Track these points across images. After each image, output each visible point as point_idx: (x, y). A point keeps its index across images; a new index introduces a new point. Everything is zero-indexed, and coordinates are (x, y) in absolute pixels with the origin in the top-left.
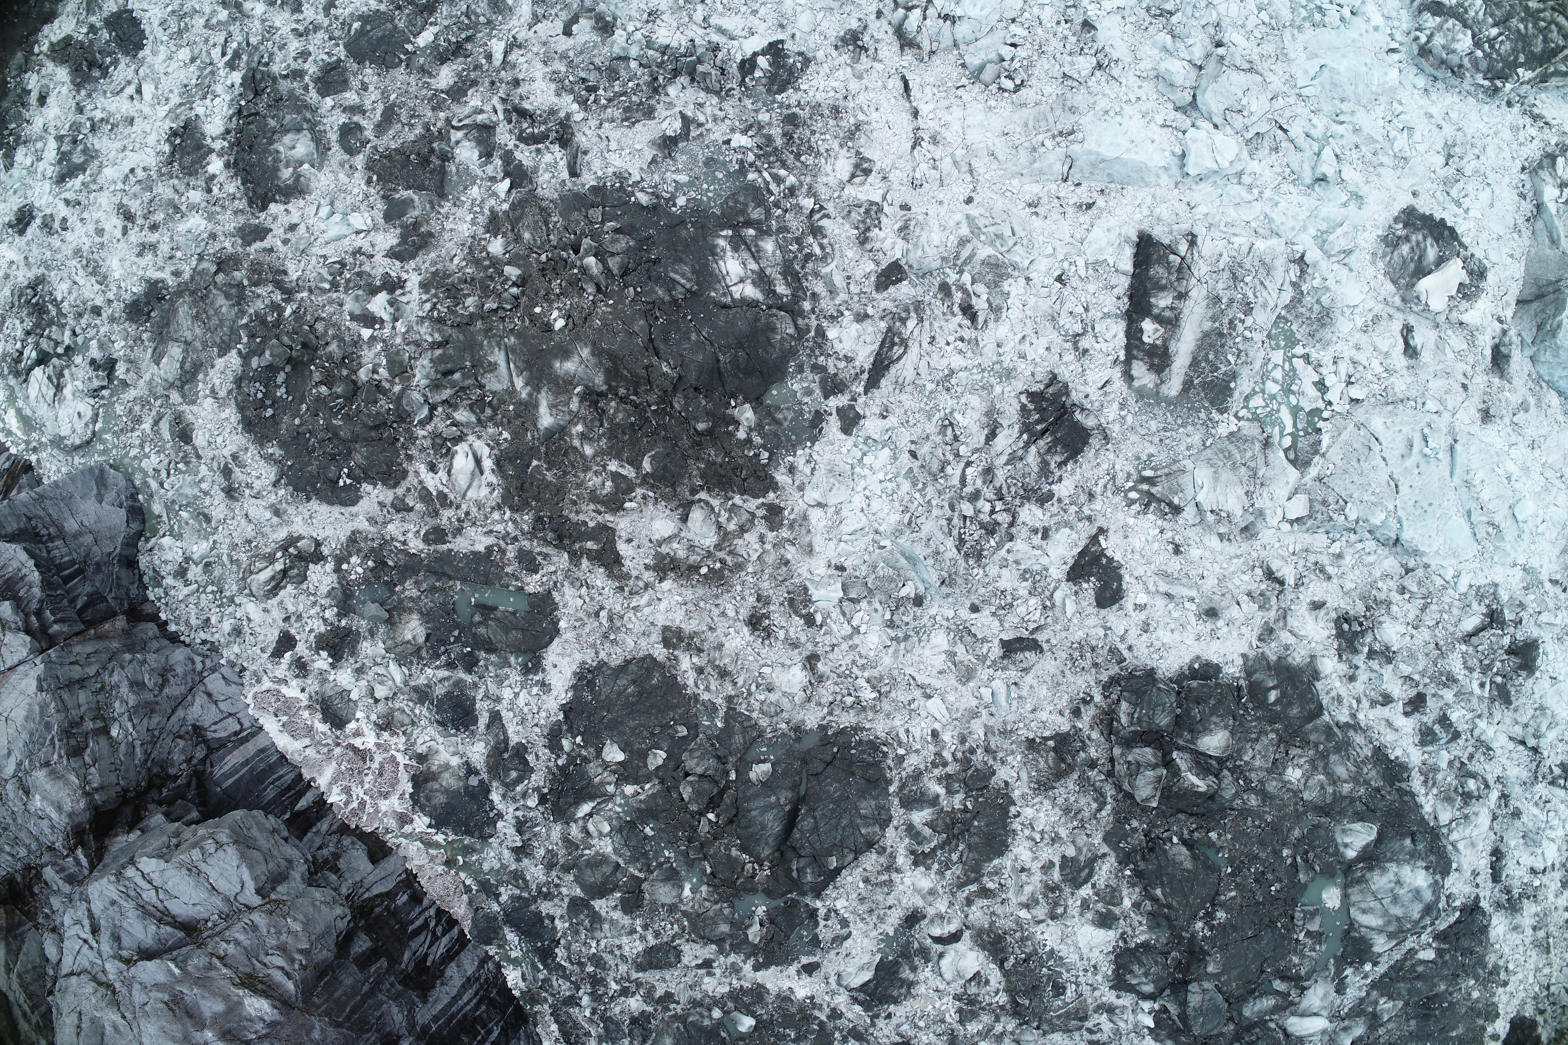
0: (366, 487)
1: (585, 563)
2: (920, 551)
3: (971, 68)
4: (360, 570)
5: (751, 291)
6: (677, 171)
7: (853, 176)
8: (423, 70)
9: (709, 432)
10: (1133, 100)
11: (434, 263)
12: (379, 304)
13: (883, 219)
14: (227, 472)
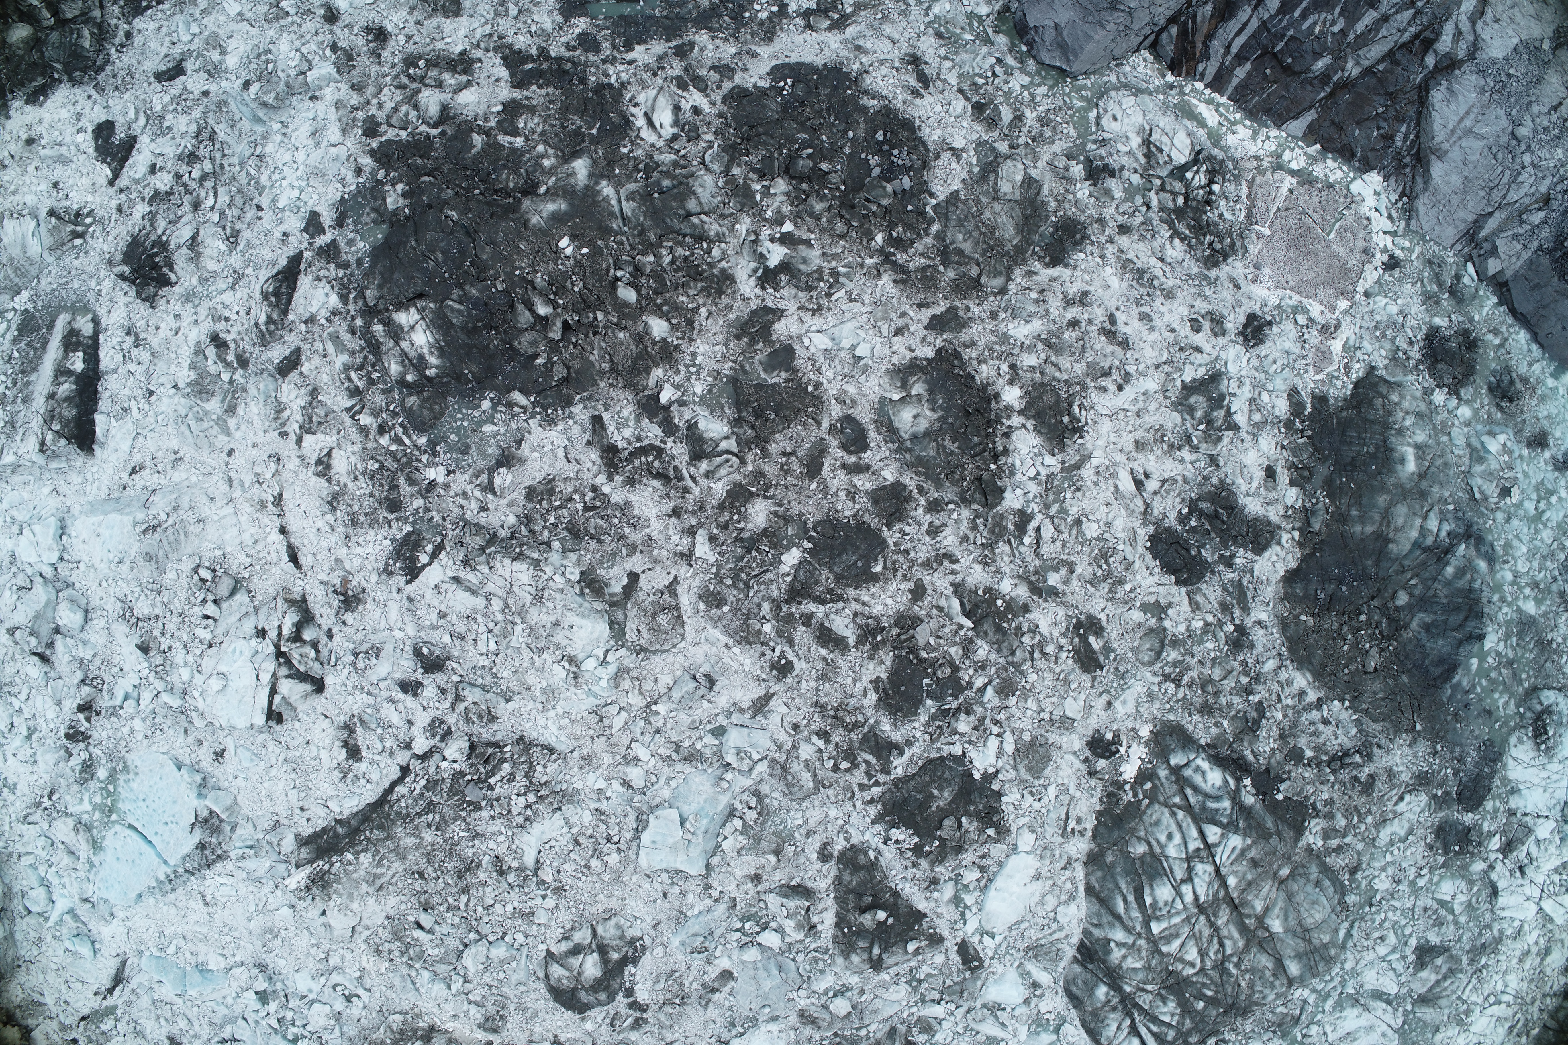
0: (765, 84)
1: (534, 51)
2: (246, 125)
3: (243, 591)
4: (757, 7)
5: (403, 318)
6: (494, 435)
7: (329, 454)
8: (786, 519)
9: (421, 176)
10: (104, 584)
11: (729, 307)
12: (776, 255)
13: (299, 418)
14: (924, 80)
